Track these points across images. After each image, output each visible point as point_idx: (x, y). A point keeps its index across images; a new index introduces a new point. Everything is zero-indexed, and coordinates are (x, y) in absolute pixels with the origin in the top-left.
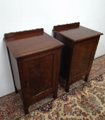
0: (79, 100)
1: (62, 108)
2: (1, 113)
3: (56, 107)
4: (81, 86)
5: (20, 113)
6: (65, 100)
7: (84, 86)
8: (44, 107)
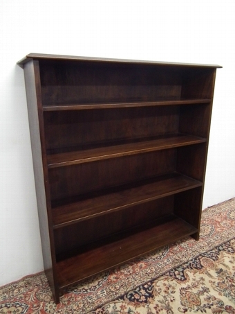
0: (213, 280)
1: (177, 295)
2: (42, 305)
3: (163, 293)
4: (214, 251)
5: (82, 305)
6: (181, 280)
7: (220, 250)
8: (136, 293)
